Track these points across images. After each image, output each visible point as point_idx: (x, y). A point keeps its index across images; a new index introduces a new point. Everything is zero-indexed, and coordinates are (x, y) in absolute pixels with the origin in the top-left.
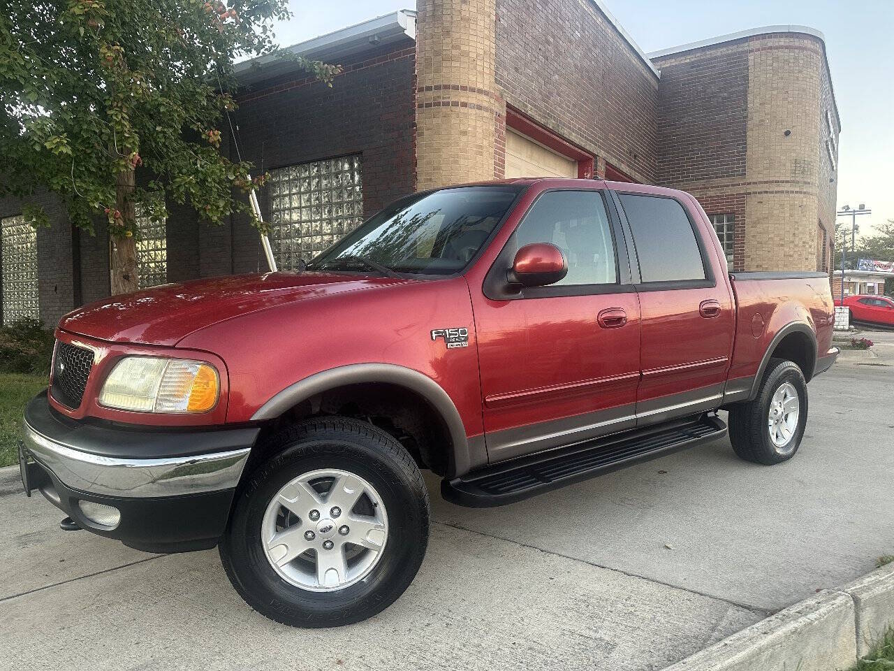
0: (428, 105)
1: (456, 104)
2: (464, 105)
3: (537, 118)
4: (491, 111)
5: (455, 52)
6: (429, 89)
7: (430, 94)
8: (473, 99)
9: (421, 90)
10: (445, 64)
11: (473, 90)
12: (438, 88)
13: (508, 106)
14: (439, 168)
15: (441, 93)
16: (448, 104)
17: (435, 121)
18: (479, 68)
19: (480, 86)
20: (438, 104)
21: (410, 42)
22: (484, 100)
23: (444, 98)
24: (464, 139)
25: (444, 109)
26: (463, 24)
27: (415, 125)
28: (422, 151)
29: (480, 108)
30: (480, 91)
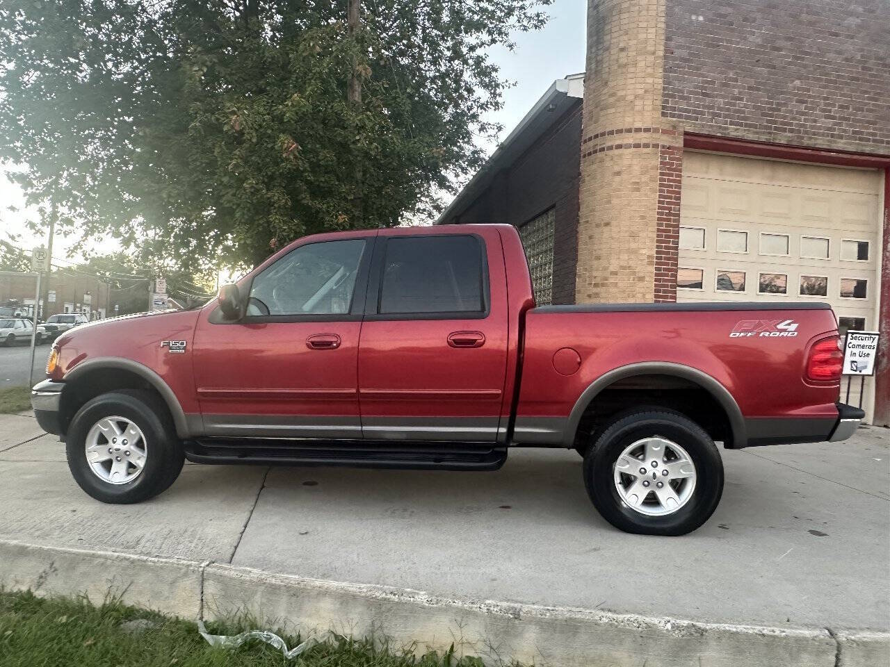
0: (590, 154)
1: (610, 148)
2: (619, 147)
3: (751, 137)
4: (656, 146)
5: (612, 100)
6: (590, 139)
7: (591, 144)
8: (630, 139)
9: (585, 142)
10: (602, 113)
11: (629, 131)
12: (596, 136)
13: (686, 133)
14: (593, 210)
15: (598, 141)
16: (602, 150)
17: (594, 167)
18: (637, 108)
19: (638, 125)
20: (595, 152)
21: (580, 101)
22: (643, 138)
23: (601, 145)
24: (617, 179)
25: (599, 155)
26: (620, 71)
27: (580, 174)
28: (583, 197)
29: (637, 146)
30: (638, 130)
